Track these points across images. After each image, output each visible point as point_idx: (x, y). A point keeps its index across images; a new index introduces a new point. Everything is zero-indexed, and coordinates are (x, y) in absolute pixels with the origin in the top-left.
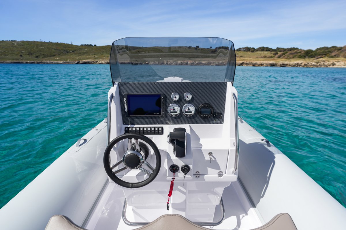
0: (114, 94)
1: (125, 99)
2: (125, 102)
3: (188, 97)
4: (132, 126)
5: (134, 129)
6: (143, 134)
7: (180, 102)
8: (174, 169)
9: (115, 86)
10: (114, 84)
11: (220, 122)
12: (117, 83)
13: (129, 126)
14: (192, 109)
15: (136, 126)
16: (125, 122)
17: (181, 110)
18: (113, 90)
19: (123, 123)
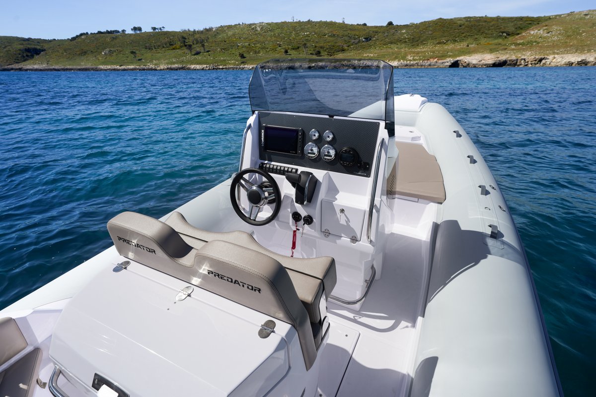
0: (252, 125)
1: (263, 131)
2: (263, 134)
3: (329, 137)
4: (269, 162)
5: (271, 166)
6: (269, 172)
7: (320, 142)
8: (296, 217)
9: (255, 116)
10: (253, 112)
11: (365, 174)
12: (256, 112)
13: (266, 162)
14: (332, 152)
15: (273, 163)
16: (262, 157)
17: (319, 152)
18: (252, 120)
19: (260, 158)
